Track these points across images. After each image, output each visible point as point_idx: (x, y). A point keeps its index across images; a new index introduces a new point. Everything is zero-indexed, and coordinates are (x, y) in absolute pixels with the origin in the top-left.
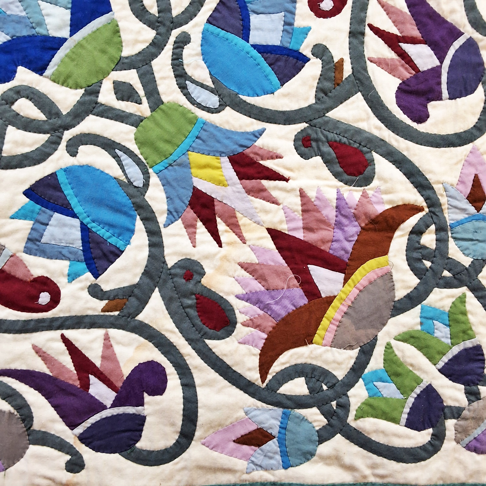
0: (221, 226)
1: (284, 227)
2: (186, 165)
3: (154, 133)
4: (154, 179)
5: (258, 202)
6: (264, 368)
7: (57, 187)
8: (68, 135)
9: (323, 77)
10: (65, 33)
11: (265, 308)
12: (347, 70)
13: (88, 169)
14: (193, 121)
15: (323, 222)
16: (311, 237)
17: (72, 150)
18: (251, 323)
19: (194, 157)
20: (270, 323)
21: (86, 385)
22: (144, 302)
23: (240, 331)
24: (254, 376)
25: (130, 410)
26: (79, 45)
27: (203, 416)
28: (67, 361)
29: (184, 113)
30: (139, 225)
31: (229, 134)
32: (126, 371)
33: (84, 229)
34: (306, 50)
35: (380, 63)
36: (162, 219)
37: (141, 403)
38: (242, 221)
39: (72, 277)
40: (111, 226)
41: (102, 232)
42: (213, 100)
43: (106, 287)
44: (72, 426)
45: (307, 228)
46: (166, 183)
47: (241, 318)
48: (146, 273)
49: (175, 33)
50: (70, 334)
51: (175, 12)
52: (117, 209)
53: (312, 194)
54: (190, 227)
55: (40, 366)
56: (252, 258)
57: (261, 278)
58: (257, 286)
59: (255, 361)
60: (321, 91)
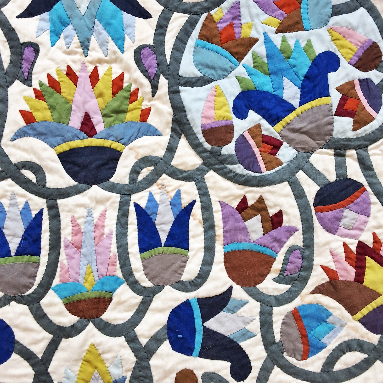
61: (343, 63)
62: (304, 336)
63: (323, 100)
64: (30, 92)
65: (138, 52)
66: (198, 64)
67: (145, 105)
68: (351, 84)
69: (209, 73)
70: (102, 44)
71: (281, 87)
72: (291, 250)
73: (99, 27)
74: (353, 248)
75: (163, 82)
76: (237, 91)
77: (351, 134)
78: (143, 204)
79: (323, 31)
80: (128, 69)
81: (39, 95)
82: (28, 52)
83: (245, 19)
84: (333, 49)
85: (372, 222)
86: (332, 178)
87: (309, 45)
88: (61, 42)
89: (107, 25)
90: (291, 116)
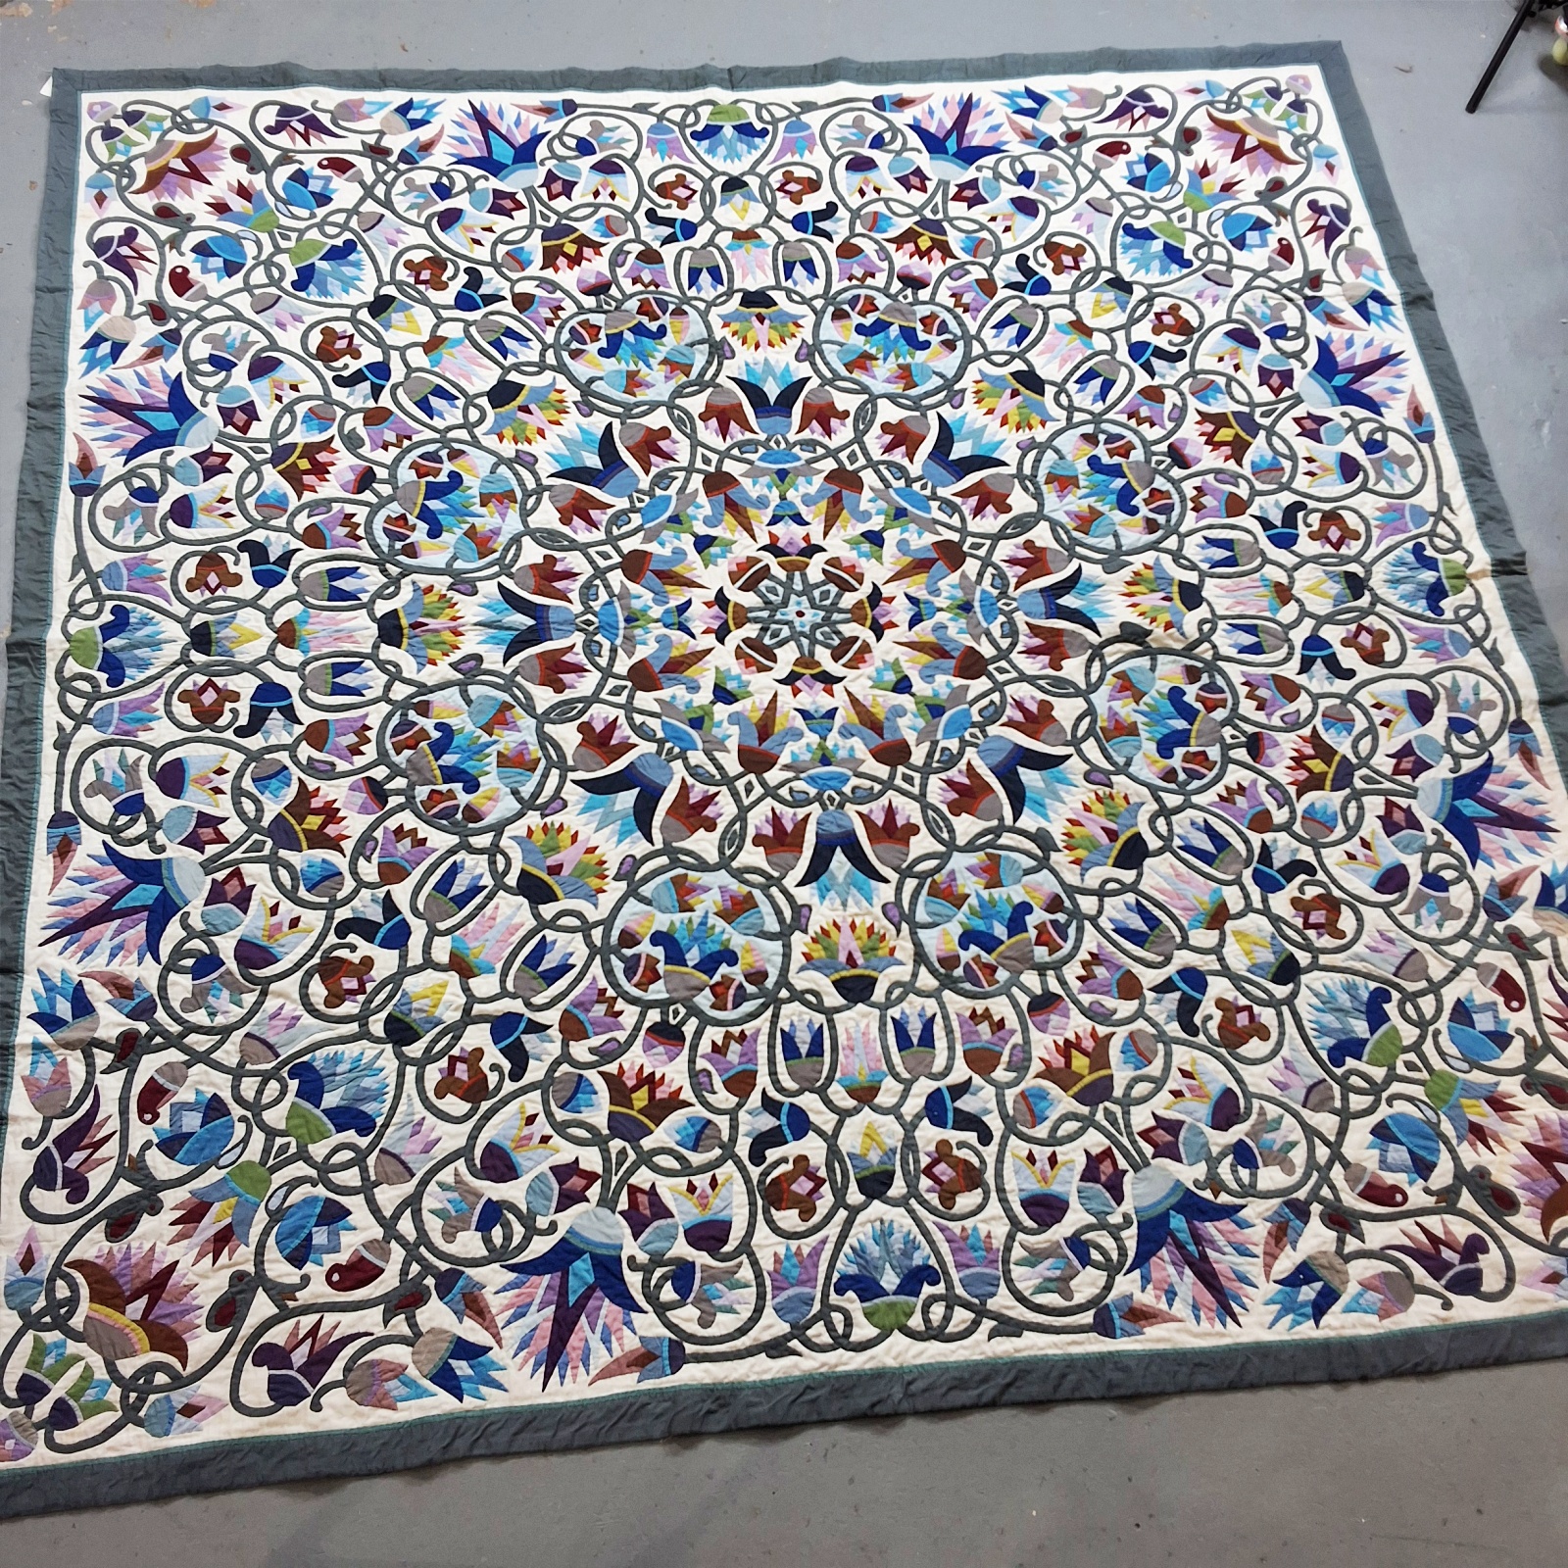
0: (1492, 1143)
1: (1531, 1140)
2: (1460, 1107)
3: (1436, 1089)
4: (1443, 1117)
5: (1510, 1126)
6: (1546, 1233)
7: (1387, 1127)
8: (1385, 1095)
9: (1526, 1047)
10: (1367, 1035)
11: (1534, 1192)
12: (1539, 1041)
13: (1402, 1115)
14: (1457, 1079)
15: (1554, 1134)
16: (1550, 1144)
17: (1390, 1104)
18: (1530, 1203)
19: (1464, 1101)
20: (1541, 1203)
21: (1439, 1252)
22: (1458, 1195)
23: (1524, 1209)
24: (1541, 1238)
25: (1471, 1266)
26: (1378, 1042)
27: (1518, 1266)
28: (1422, 1238)
29: (1451, 1076)
30: (1442, 1146)
31: (1480, 1085)
32: (1462, 1240)
33: (1411, 1152)
34: (1511, 1031)
35: (1557, 1035)
36: (1454, 1142)
37: (1477, 1260)
38: (1504, 1138)
39: (1411, 1183)
40: (1425, 1148)
41: (1422, 1153)
42: (1465, 1066)
43: (1434, 1188)
44: (1437, 1279)
45: (1545, 1139)
46: (1451, 1119)
47: (1522, 1201)
48: (1456, 1177)
49: (1431, 1029)
50: (1420, 1220)
51: (1428, 1017)
52: (1427, 1137)
53: (1542, 1117)
54: (1472, 1145)
55: (1407, 1242)
56: (1518, 1162)
57: (1526, 1173)
58: (1525, 1179)
59: (1539, 1229)
60: (1527, 1055)
61: (1036, 909)
62: (1031, 1111)
63: (1024, 935)
64: (808, 939)
65: (884, 907)
66: (929, 914)
67: (892, 944)
68: (1044, 924)
69: (937, 919)
70: (857, 903)
71: (992, 927)
72: (1014, 1047)
73: (854, 891)
74: (1061, 1043)
75: (905, 926)
76: (960, 931)
77: (1048, 959)
78: (897, 1016)
79: (1018, 887)
80: (877, 919)
81: (814, 940)
82: (805, 911)
83: (960, 881)
84: (1028, 899)
85: (1072, 1023)
86: (1039, 991)
87: (1009, 898)
88: (827, 902)
89: (860, 890)
90: (1002, 948)
